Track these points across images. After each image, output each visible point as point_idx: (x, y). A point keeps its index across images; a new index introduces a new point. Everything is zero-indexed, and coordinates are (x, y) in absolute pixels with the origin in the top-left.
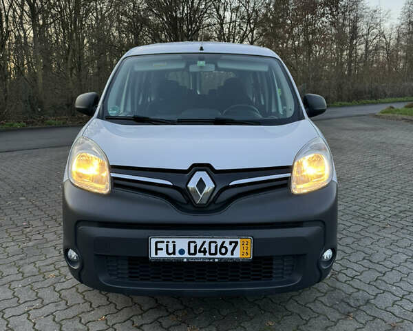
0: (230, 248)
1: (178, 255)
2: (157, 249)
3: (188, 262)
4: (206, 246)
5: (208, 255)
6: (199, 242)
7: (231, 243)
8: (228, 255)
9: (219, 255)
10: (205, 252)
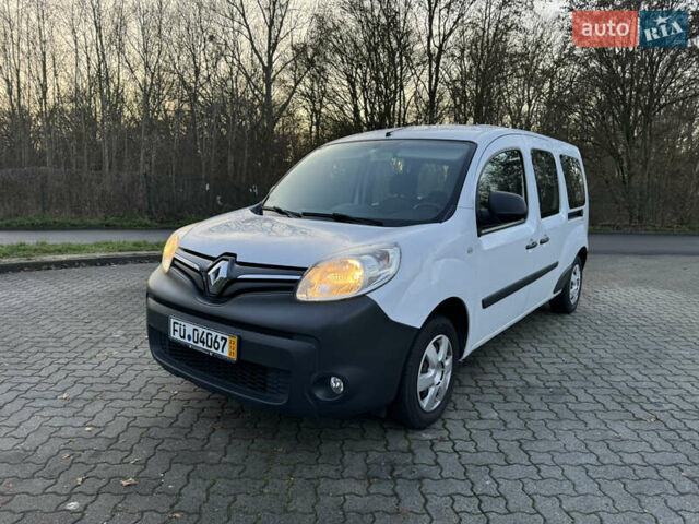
0: (221, 343)
1: (186, 340)
2: (175, 330)
3: (192, 349)
4: (205, 336)
5: (205, 347)
6: (201, 330)
7: (222, 338)
8: (219, 352)
9: (213, 350)
10: (203, 342)
